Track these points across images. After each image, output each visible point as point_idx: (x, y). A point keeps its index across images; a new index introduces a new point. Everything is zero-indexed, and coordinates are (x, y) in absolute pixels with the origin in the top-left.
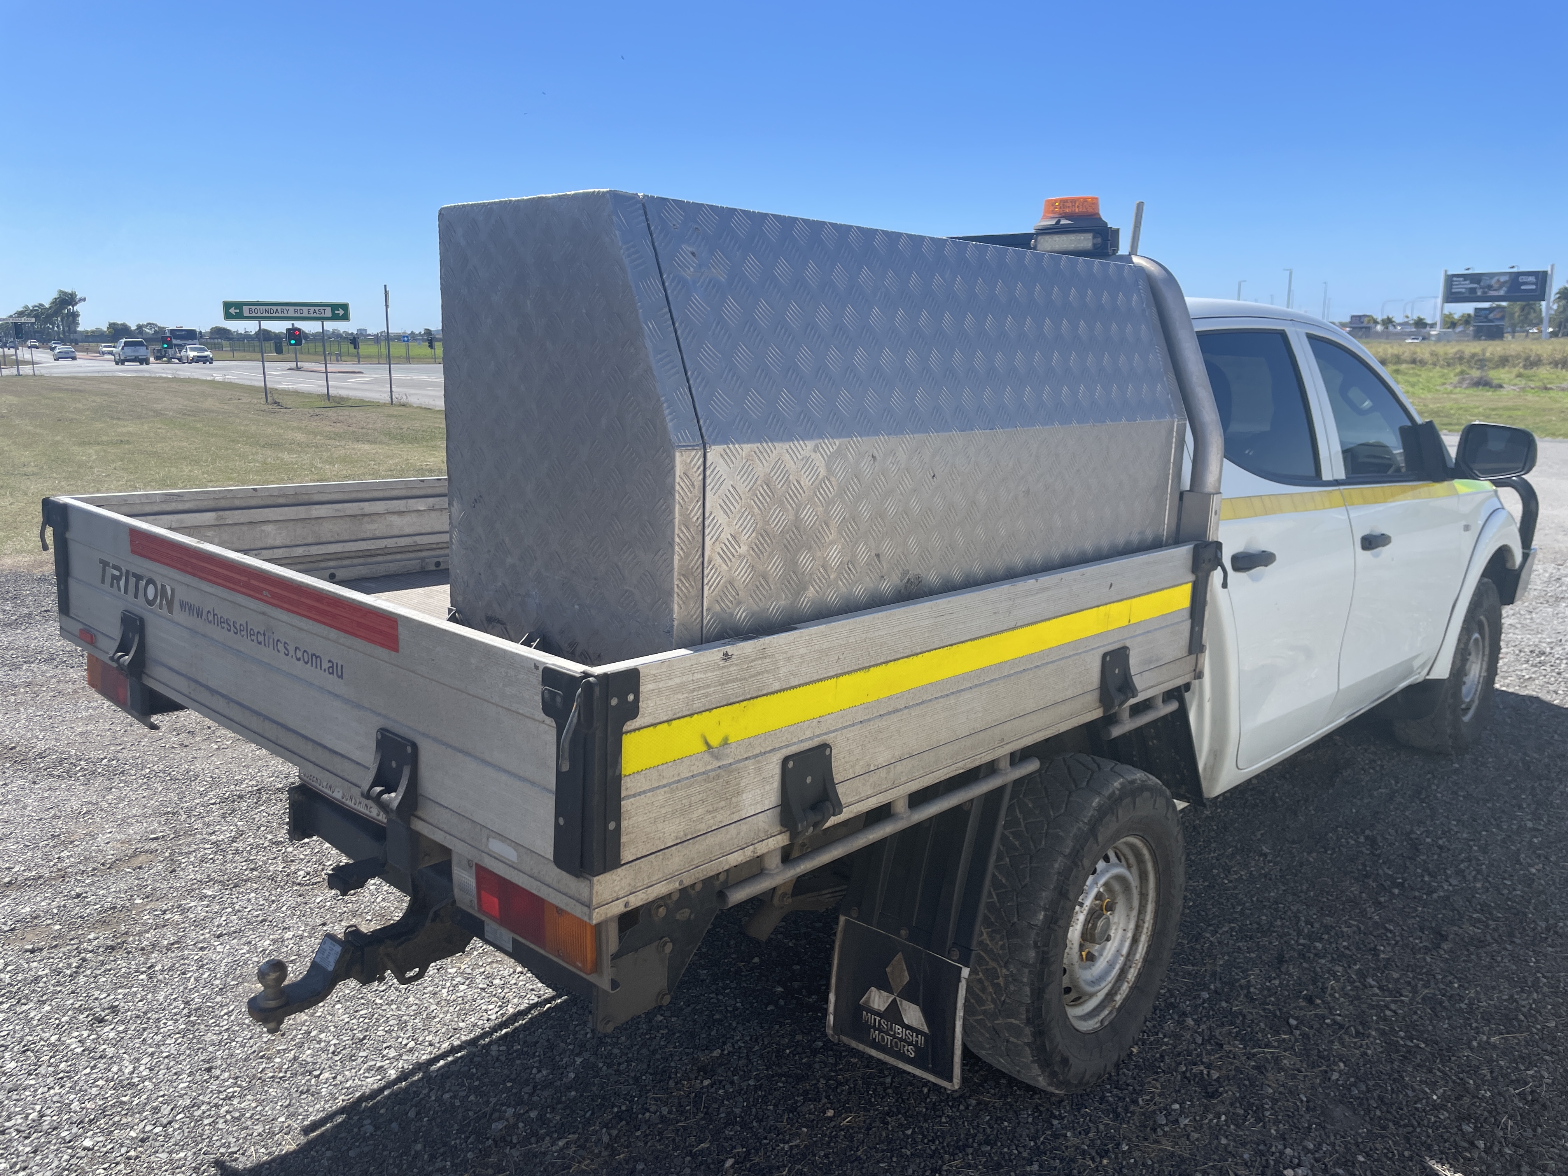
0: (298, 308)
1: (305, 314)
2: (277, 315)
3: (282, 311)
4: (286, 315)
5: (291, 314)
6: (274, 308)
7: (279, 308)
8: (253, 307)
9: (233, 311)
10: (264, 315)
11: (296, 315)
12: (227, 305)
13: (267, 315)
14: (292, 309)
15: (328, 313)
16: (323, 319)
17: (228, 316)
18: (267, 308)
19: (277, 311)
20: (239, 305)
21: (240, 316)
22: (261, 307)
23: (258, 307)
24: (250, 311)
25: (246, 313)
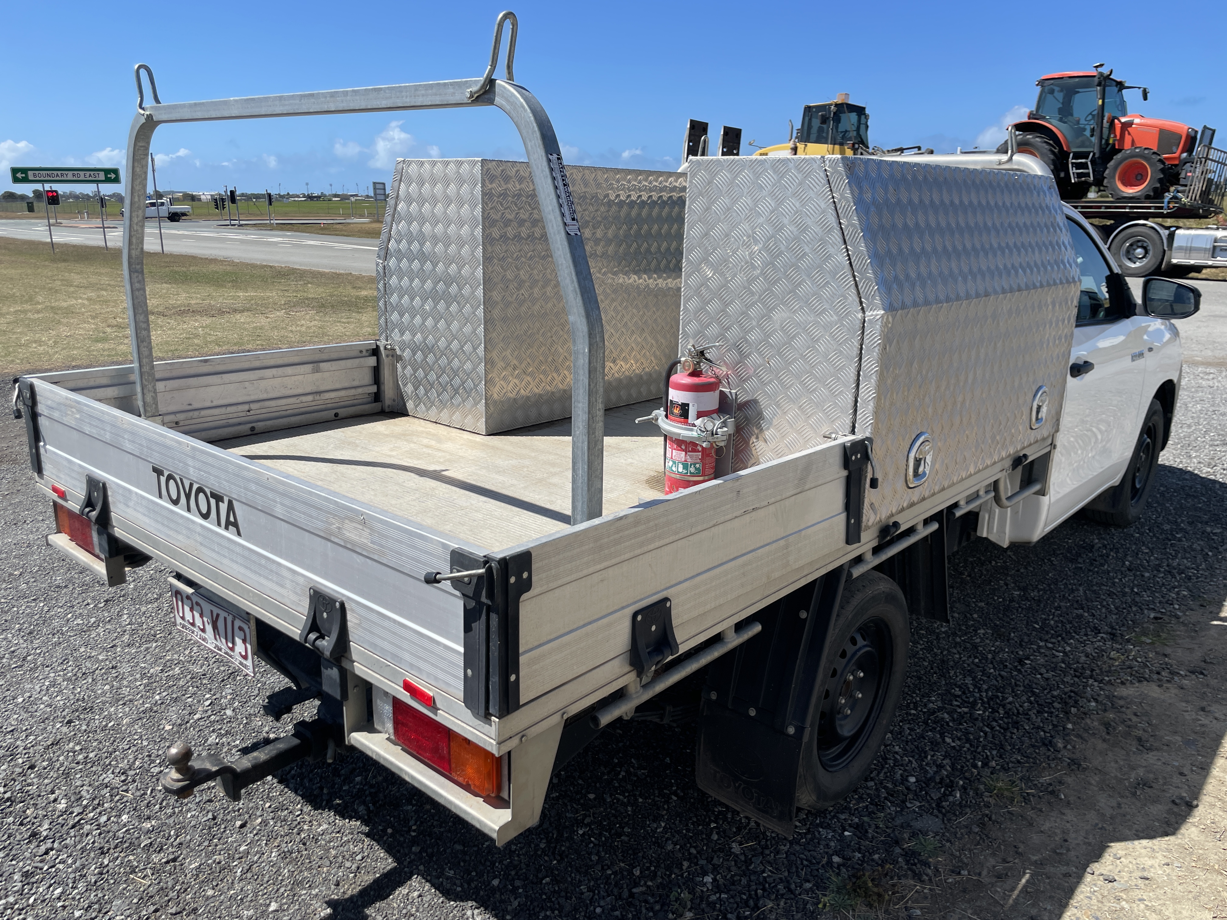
0: (76, 172)
1: (82, 178)
2: (58, 178)
3: (62, 175)
4: (65, 178)
5: (70, 177)
6: (55, 172)
7: (59, 173)
8: (37, 172)
9: (19, 175)
10: (46, 179)
11: (75, 179)
12: (15, 171)
13: (49, 178)
14: (70, 173)
15: (102, 176)
16: (97, 182)
17: (16, 180)
18: (48, 172)
19: (57, 175)
20: (24, 171)
21: (25, 180)
22: (44, 172)
23: (41, 172)
24: (34, 175)
25: (31, 177)
